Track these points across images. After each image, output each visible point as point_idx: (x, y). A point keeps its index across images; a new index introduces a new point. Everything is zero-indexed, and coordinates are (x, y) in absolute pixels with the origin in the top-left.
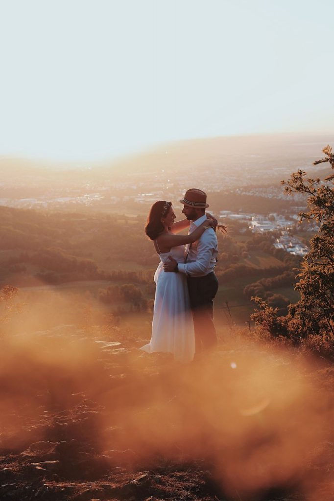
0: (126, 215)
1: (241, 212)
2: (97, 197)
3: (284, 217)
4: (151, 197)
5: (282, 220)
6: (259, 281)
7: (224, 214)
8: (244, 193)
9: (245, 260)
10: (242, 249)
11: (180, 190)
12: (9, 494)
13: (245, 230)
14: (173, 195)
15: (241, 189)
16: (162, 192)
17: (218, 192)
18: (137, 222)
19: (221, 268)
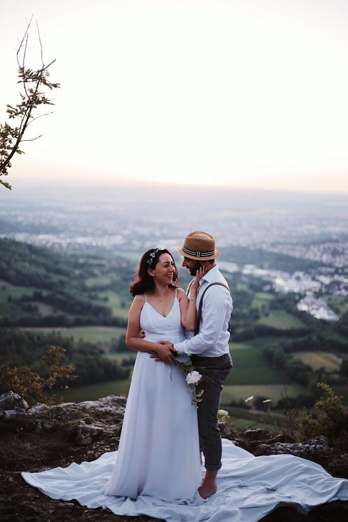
3: (310, 277)
8: (271, 249)
9: (266, 318)
10: (264, 307)
13: (268, 288)
15: (268, 244)
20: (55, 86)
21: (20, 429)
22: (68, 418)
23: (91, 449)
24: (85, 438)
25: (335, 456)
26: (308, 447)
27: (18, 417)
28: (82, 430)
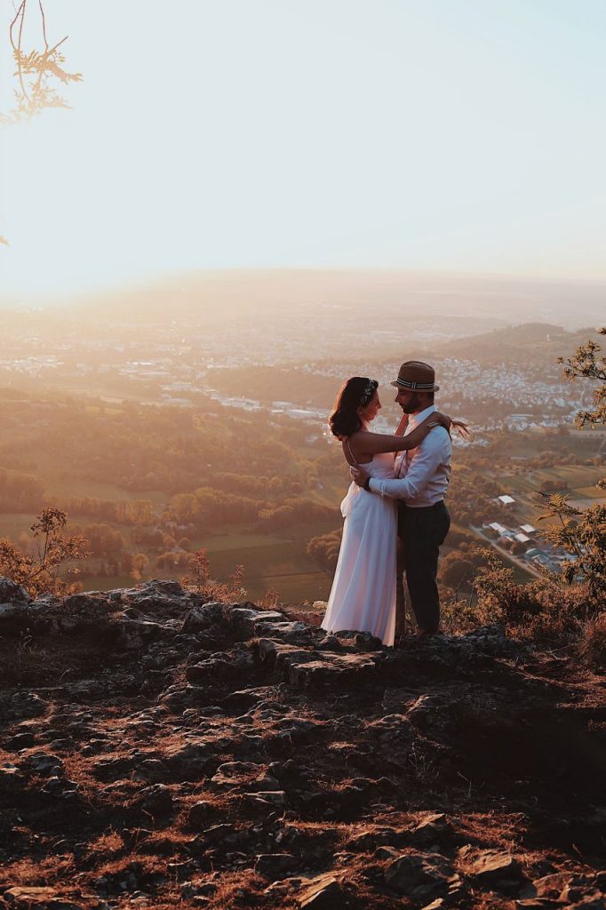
0: (103, 398)
1: (309, 405)
2: (51, 362)
3: (385, 419)
4: (148, 368)
5: (382, 425)
6: (336, 532)
7: (280, 408)
8: (318, 372)
9: (313, 492)
10: (309, 472)
11: (203, 359)
12: (228, 839)
13: (315, 438)
14: (189, 367)
15: (313, 365)
16: (171, 361)
17: (271, 367)
18: (120, 412)
19: (269, 504)
20: (76, 77)
21: (25, 632)
22: (98, 611)
23: (146, 653)
24: (132, 639)
25: (517, 650)
26: (475, 640)
27: (18, 613)
28: (126, 627)
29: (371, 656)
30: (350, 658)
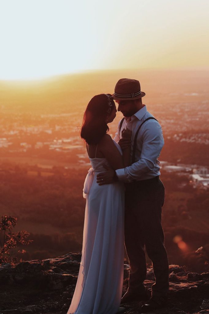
0: (39, 166)
1: (180, 163)
4: (70, 143)
8: (183, 140)
10: (181, 209)
13: (184, 185)
15: (180, 135)
18: (52, 174)
24: (57, 284)
28: (53, 277)
29: (195, 283)
30: (182, 285)
